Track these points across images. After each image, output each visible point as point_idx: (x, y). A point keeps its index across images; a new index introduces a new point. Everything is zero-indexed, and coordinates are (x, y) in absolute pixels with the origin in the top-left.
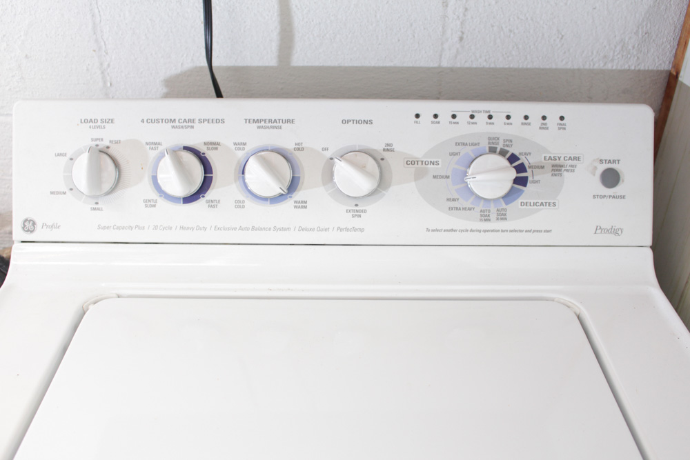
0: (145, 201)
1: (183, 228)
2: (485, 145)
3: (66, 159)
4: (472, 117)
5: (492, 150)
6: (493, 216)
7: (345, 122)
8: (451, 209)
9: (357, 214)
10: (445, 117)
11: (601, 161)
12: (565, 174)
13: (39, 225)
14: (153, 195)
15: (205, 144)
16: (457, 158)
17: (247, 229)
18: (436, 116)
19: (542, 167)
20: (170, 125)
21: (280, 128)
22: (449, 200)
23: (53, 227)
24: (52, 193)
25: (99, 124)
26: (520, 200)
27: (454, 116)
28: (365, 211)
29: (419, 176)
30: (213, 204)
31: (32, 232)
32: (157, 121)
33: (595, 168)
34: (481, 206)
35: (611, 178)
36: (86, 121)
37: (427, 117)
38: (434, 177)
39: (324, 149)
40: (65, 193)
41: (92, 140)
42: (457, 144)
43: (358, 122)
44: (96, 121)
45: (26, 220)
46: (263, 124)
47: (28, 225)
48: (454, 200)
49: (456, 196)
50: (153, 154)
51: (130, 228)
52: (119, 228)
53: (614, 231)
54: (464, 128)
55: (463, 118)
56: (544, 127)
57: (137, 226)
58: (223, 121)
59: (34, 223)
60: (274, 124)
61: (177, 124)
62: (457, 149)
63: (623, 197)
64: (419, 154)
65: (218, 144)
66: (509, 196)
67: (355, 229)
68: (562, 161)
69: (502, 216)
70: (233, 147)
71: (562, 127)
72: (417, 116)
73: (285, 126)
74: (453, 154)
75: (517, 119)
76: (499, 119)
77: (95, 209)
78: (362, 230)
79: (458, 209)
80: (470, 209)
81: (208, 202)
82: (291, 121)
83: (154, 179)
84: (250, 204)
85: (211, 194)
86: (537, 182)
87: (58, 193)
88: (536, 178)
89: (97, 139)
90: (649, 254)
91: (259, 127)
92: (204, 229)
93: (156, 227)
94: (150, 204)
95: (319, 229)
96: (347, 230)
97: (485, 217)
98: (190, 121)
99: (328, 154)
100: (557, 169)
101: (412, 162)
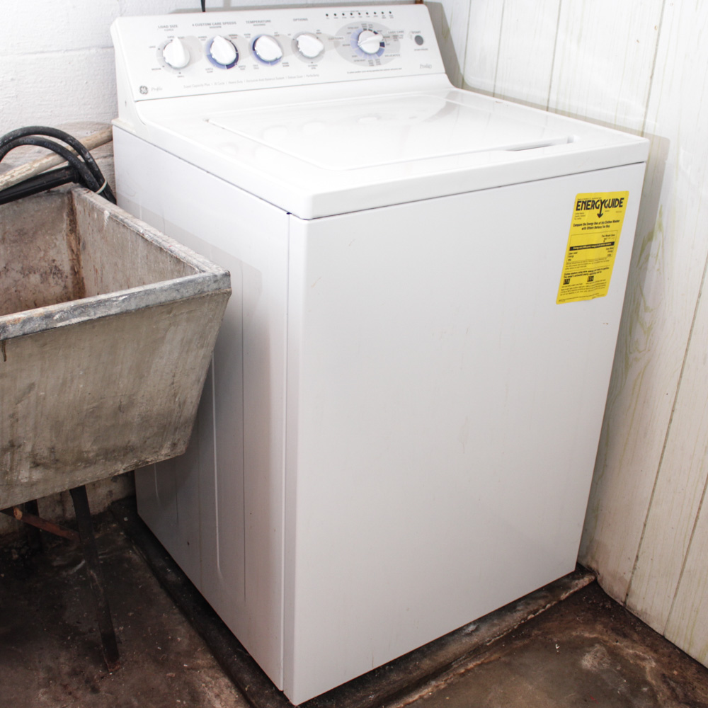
0: (207, 69)
1: (230, 83)
2: (361, 28)
3: (156, 49)
4: (351, 14)
5: (365, 30)
6: (375, 63)
7: (295, 20)
8: (355, 61)
9: (314, 67)
10: (339, 15)
11: (413, 32)
12: (400, 40)
13: (149, 89)
14: (210, 65)
15: (230, 36)
16: (350, 35)
17: (263, 80)
18: (335, 15)
19: (389, 37)
20: (208, 26)
21: (264, 25)
22: (353, 56)
23: (158, 89)
24: (153, 69)
25: (169, 28)
26: (384, 54)
27: (343, 14)
28: (317, 65)
29: (336, 45)
30: (242, 68)
31: (146, 93)
32: (201, 25)
33: (411, 36)
34: (368, 58)
35: (419, 40)
36: (161, 27)
37: (331, 15)
38: (344, 45)
39: (289, 35)
40: (160, 69)
41: (168, 37)
42: (349, 28)
43: (301, 20)
44: (167, 27)
45: (141, 87)
46: (255, 23)
47: (143, 90)
48: (355, 56)
49: (355, 54)
50: (204, 43)
51: (202, 85)
52: (195, 86)
53: (428, 66)
54: (349, 20)
55: (348, 15)
56: (384, 17)
57: (206, 84)
58: (235, 23)
59: (146, 88)
60: (261, 23)
61: (212, 26)
62: (349, 31)
63: (426, 49)
64: (333, 34)
65: (236, 35)
66: (379, 53)
67: (315, 76)
68: (396, 34)
69: (379, 63)
70: (244, 37)
71: (392, 17)
72: (327, 15)
73: (267, 24)
74: (349, 33)
75: (371, 14)
76: (363, 14)
77: (179, 77)
78: (318, 75)
79: (358, 61)
80: (364, 60)
81: (239, 67)
82: (269, 21)
83: (210, 57)
84: (262, 66)
85: (240, 63)
86: (389, 44)
87: (157, 69)
88: (388, 42)
89: (170, 37)
90: (445, 77)
91: (254, 25)
92: (241, 82)
93: (216, 84)
94: (210, 71)
95: (298, 77)
96: (311, 76)
97: (371, 64)
98: (218, 24)
99: (292, 37)
100: (395, 37)
101: (331, 39)
